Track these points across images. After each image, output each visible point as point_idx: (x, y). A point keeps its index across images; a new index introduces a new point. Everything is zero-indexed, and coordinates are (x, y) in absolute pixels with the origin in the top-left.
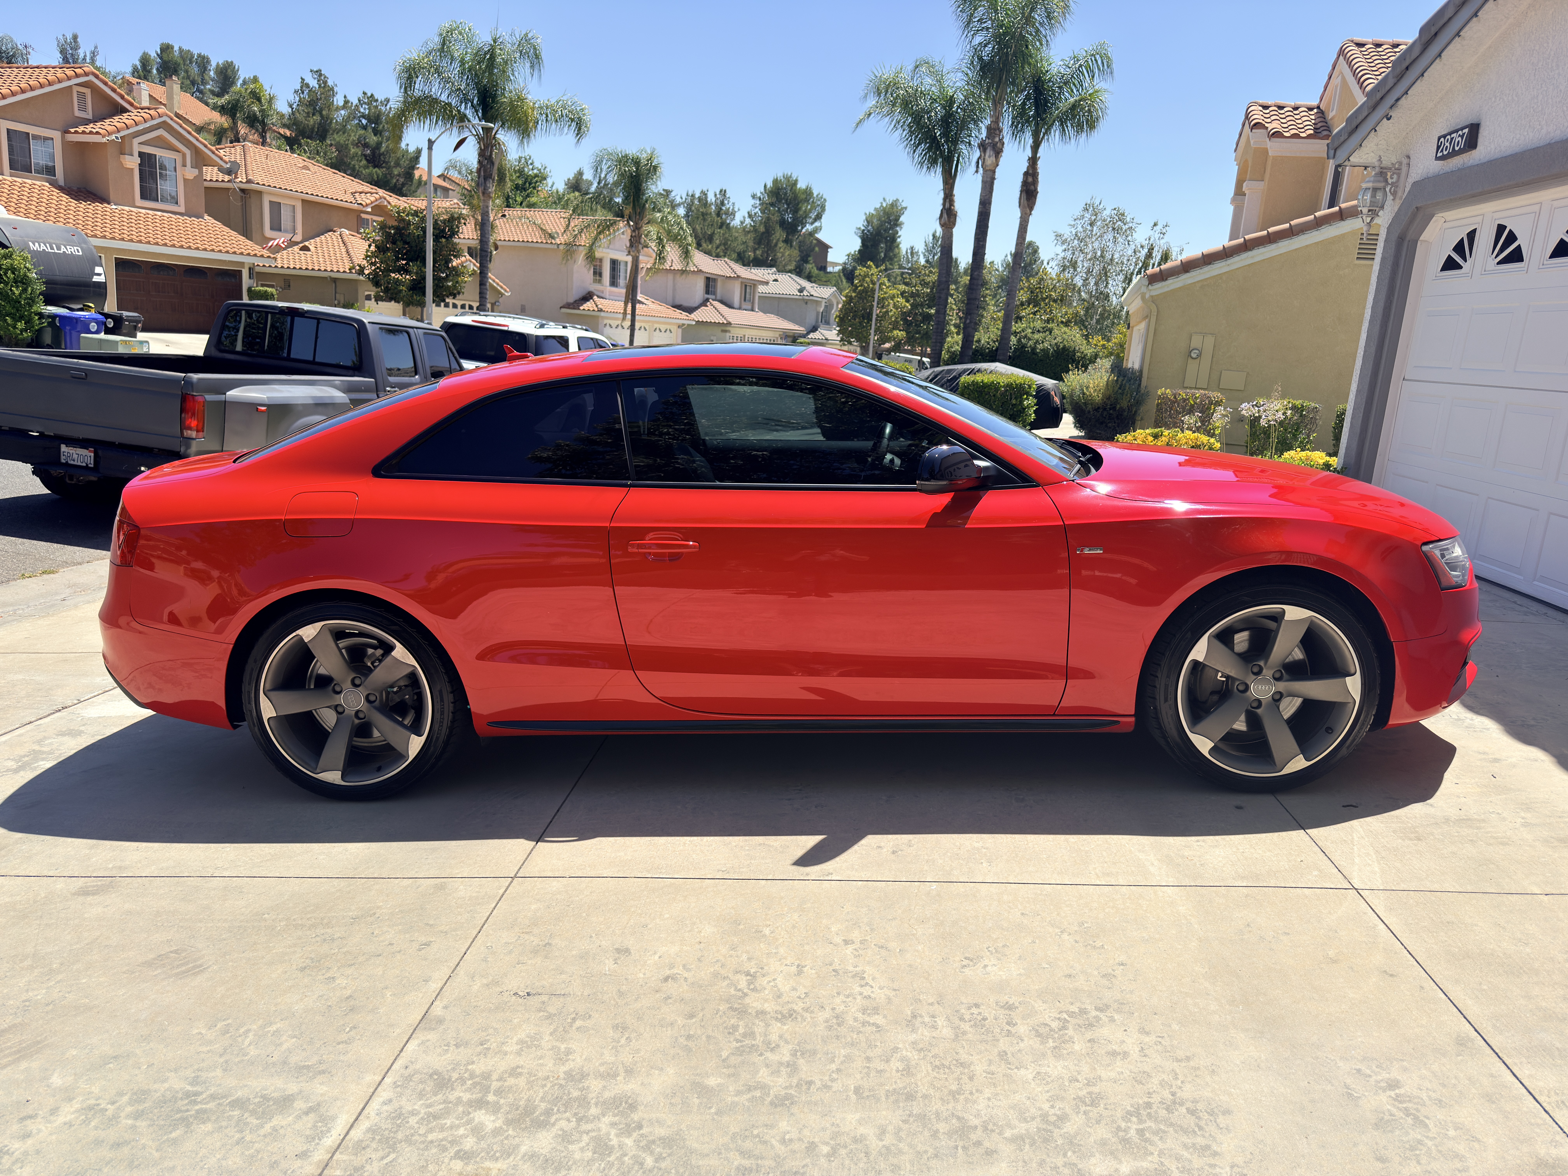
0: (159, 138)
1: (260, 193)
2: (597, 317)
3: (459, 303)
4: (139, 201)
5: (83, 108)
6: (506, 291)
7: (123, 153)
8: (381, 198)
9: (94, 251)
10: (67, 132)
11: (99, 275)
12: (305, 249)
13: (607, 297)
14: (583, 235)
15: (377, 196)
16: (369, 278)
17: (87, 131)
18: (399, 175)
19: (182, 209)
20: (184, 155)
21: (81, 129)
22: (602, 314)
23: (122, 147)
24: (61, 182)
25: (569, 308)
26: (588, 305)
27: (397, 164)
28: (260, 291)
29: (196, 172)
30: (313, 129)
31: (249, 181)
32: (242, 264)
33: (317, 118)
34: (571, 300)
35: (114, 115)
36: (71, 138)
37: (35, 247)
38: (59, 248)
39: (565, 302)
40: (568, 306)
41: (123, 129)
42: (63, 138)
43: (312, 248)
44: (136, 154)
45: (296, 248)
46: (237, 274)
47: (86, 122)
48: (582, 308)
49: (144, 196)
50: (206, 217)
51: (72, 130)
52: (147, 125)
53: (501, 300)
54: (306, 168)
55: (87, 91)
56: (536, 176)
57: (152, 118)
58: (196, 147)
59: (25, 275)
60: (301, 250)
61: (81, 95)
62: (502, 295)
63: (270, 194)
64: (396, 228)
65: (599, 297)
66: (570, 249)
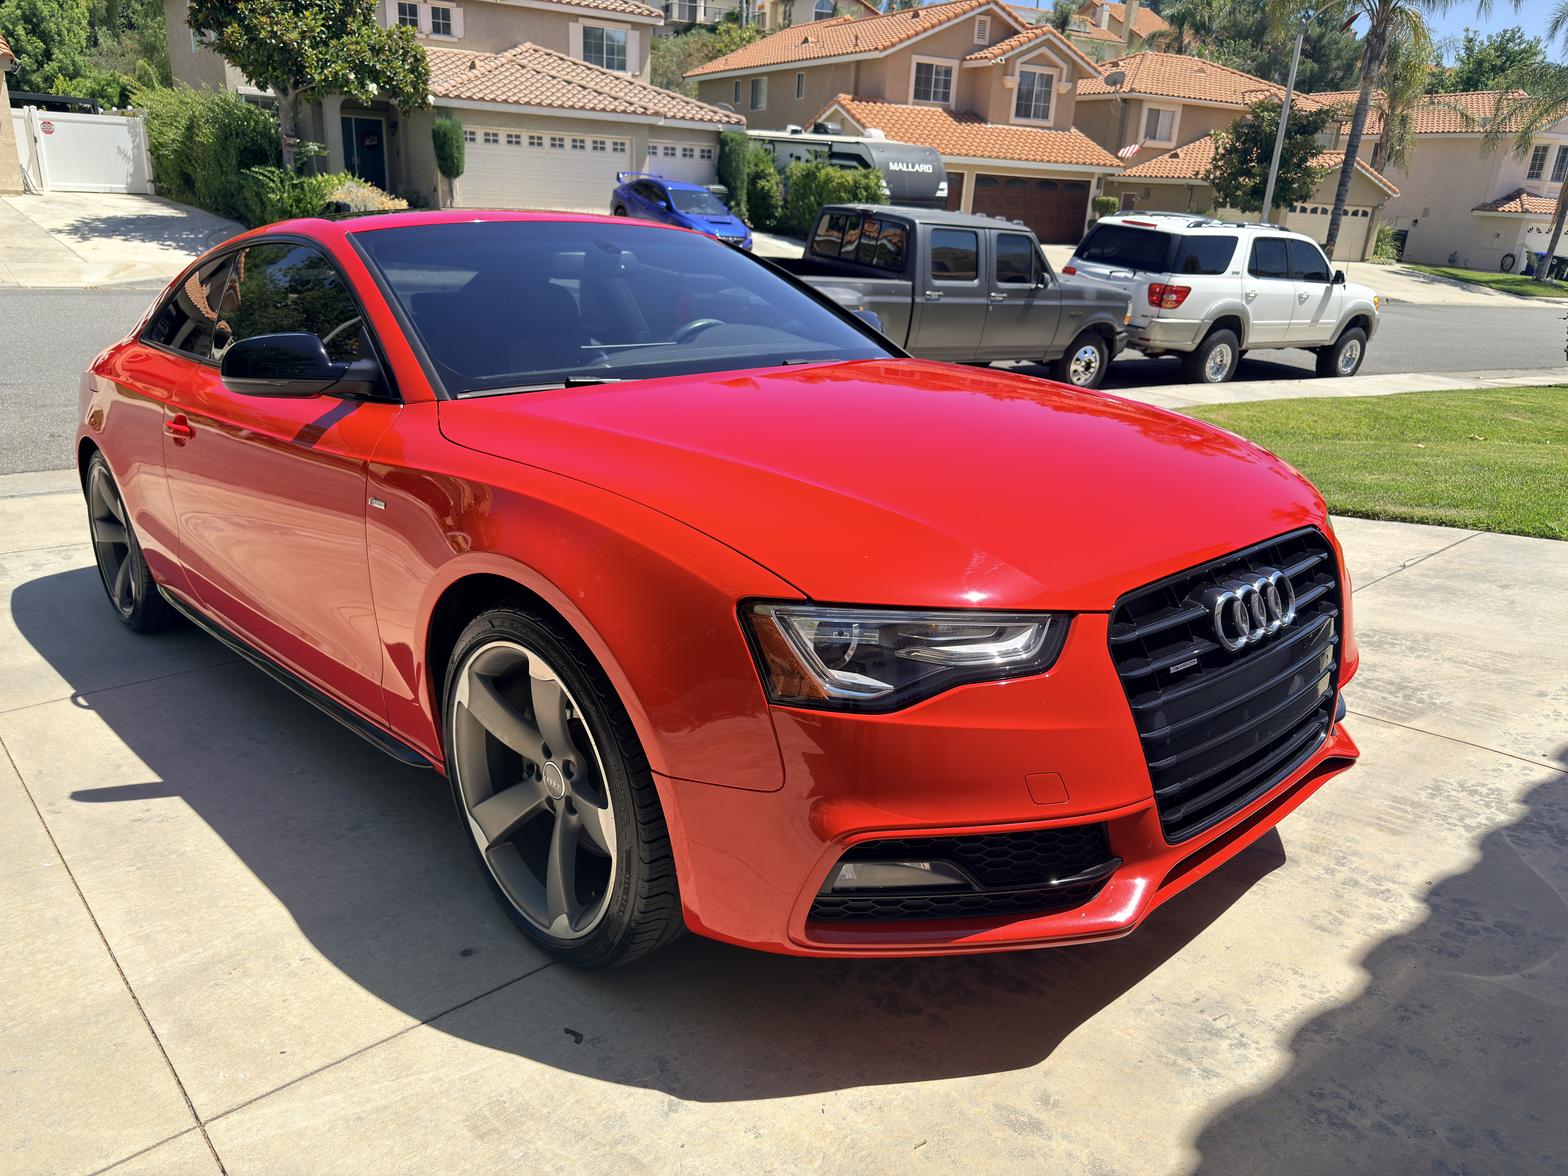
0: (1042, 55)
1: (1140, 102)
2: (1521, 220)
3: (1309, 206)
4: (1013, 119)
5: (981, 36)
6: (1395, 192)
7: (1005, 74)
8: (1271, 95)
9: (943, 167)
10: (964, 60)
11: (943, 190)
12: (1176, 156)
13: (1545, 194)
14: (1513, 118)
15: (1267, 93)
16: (1213, 183)
17: (979, 56)
18: (1338, 68)
19: (1050, 123)
20: (1062, 70)
21: (977, 55)
22: (1527, 216)
23: (1006, 69)
24: (953, 107)
25: (1484, 210)
26: (1513, 206)
27: (1338, 57)
28: (1102, 201)
29: (1069, 85)
30: (1250, 29)
31: (1132, 90)
32: (1092, 175)
33: (1258, 16)
34: (1489, 200)
35: (1007, 39)
36: (968, 65)
37: (894, 167)
38: (913, 167)
39: (1480, 203)
40: (1484, 207)
41: (1008, 51)
42: (961, 65)
43: (1181, 155)
44: (1017, 73)
45: (1167, 156)
46: (1086, 185)
47: (982, 48)
48: (1500, 209)
49: (1018, 114)
50: (1073, 130)
51: (968, 58)
52: (1031, 44)
53: (1386, 203)
54: (1201, 70)
55: (988, 19)
56: (1524, 51)
57: (1037, 37)
58: (1074, 61)
59: (876, 193)
60: (1171, 157)
61: (982, 23)
62: (1389, 196)
63: (1151, 101)
64: (1251, 126)
65: (1529, 194)
66: (1493, 137)
